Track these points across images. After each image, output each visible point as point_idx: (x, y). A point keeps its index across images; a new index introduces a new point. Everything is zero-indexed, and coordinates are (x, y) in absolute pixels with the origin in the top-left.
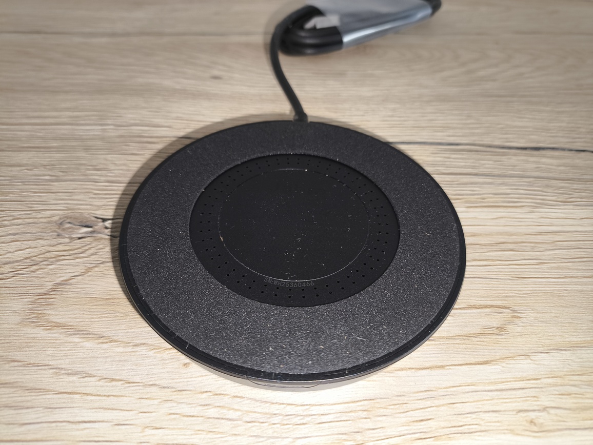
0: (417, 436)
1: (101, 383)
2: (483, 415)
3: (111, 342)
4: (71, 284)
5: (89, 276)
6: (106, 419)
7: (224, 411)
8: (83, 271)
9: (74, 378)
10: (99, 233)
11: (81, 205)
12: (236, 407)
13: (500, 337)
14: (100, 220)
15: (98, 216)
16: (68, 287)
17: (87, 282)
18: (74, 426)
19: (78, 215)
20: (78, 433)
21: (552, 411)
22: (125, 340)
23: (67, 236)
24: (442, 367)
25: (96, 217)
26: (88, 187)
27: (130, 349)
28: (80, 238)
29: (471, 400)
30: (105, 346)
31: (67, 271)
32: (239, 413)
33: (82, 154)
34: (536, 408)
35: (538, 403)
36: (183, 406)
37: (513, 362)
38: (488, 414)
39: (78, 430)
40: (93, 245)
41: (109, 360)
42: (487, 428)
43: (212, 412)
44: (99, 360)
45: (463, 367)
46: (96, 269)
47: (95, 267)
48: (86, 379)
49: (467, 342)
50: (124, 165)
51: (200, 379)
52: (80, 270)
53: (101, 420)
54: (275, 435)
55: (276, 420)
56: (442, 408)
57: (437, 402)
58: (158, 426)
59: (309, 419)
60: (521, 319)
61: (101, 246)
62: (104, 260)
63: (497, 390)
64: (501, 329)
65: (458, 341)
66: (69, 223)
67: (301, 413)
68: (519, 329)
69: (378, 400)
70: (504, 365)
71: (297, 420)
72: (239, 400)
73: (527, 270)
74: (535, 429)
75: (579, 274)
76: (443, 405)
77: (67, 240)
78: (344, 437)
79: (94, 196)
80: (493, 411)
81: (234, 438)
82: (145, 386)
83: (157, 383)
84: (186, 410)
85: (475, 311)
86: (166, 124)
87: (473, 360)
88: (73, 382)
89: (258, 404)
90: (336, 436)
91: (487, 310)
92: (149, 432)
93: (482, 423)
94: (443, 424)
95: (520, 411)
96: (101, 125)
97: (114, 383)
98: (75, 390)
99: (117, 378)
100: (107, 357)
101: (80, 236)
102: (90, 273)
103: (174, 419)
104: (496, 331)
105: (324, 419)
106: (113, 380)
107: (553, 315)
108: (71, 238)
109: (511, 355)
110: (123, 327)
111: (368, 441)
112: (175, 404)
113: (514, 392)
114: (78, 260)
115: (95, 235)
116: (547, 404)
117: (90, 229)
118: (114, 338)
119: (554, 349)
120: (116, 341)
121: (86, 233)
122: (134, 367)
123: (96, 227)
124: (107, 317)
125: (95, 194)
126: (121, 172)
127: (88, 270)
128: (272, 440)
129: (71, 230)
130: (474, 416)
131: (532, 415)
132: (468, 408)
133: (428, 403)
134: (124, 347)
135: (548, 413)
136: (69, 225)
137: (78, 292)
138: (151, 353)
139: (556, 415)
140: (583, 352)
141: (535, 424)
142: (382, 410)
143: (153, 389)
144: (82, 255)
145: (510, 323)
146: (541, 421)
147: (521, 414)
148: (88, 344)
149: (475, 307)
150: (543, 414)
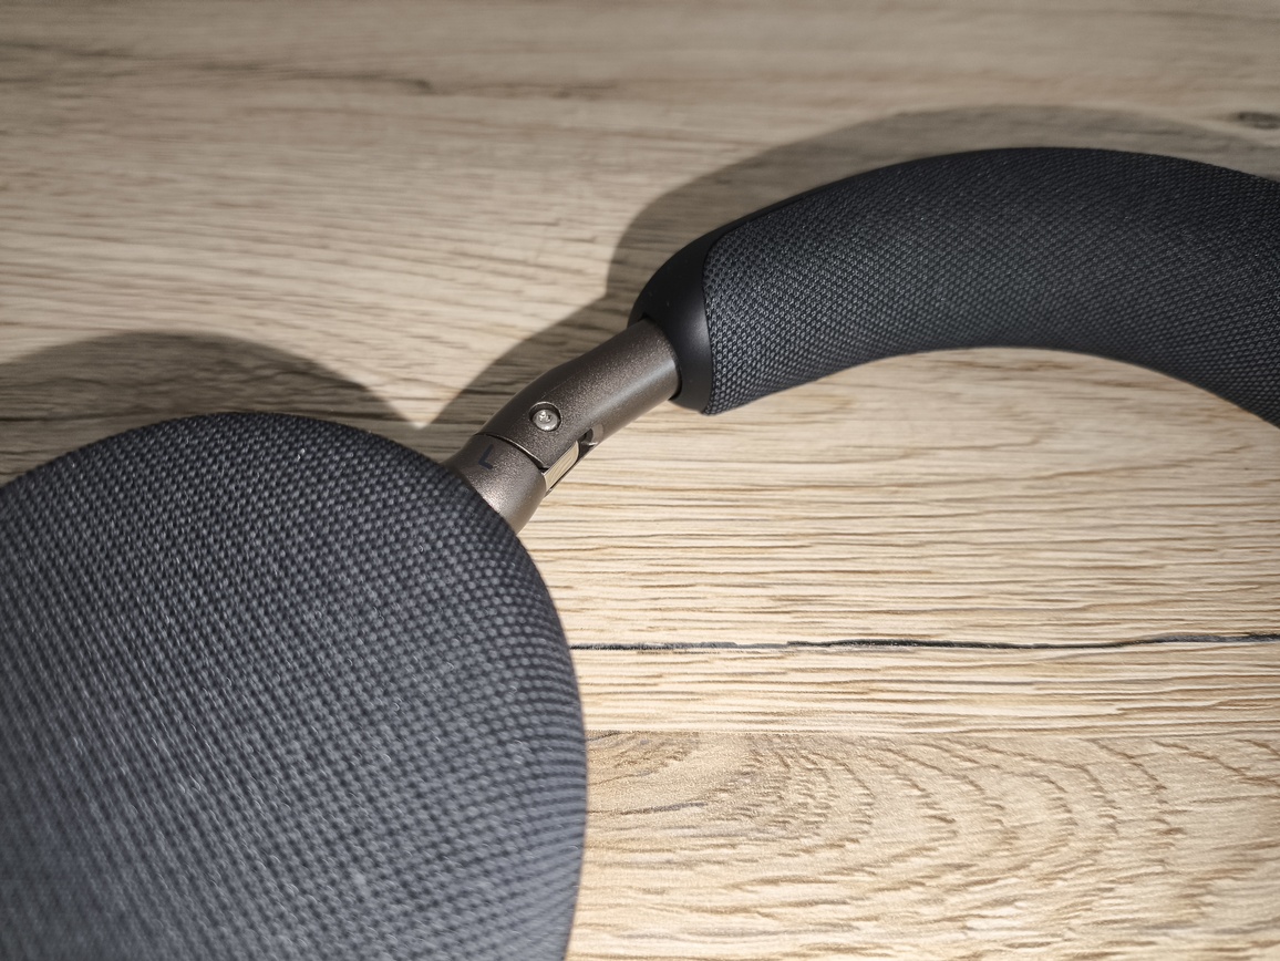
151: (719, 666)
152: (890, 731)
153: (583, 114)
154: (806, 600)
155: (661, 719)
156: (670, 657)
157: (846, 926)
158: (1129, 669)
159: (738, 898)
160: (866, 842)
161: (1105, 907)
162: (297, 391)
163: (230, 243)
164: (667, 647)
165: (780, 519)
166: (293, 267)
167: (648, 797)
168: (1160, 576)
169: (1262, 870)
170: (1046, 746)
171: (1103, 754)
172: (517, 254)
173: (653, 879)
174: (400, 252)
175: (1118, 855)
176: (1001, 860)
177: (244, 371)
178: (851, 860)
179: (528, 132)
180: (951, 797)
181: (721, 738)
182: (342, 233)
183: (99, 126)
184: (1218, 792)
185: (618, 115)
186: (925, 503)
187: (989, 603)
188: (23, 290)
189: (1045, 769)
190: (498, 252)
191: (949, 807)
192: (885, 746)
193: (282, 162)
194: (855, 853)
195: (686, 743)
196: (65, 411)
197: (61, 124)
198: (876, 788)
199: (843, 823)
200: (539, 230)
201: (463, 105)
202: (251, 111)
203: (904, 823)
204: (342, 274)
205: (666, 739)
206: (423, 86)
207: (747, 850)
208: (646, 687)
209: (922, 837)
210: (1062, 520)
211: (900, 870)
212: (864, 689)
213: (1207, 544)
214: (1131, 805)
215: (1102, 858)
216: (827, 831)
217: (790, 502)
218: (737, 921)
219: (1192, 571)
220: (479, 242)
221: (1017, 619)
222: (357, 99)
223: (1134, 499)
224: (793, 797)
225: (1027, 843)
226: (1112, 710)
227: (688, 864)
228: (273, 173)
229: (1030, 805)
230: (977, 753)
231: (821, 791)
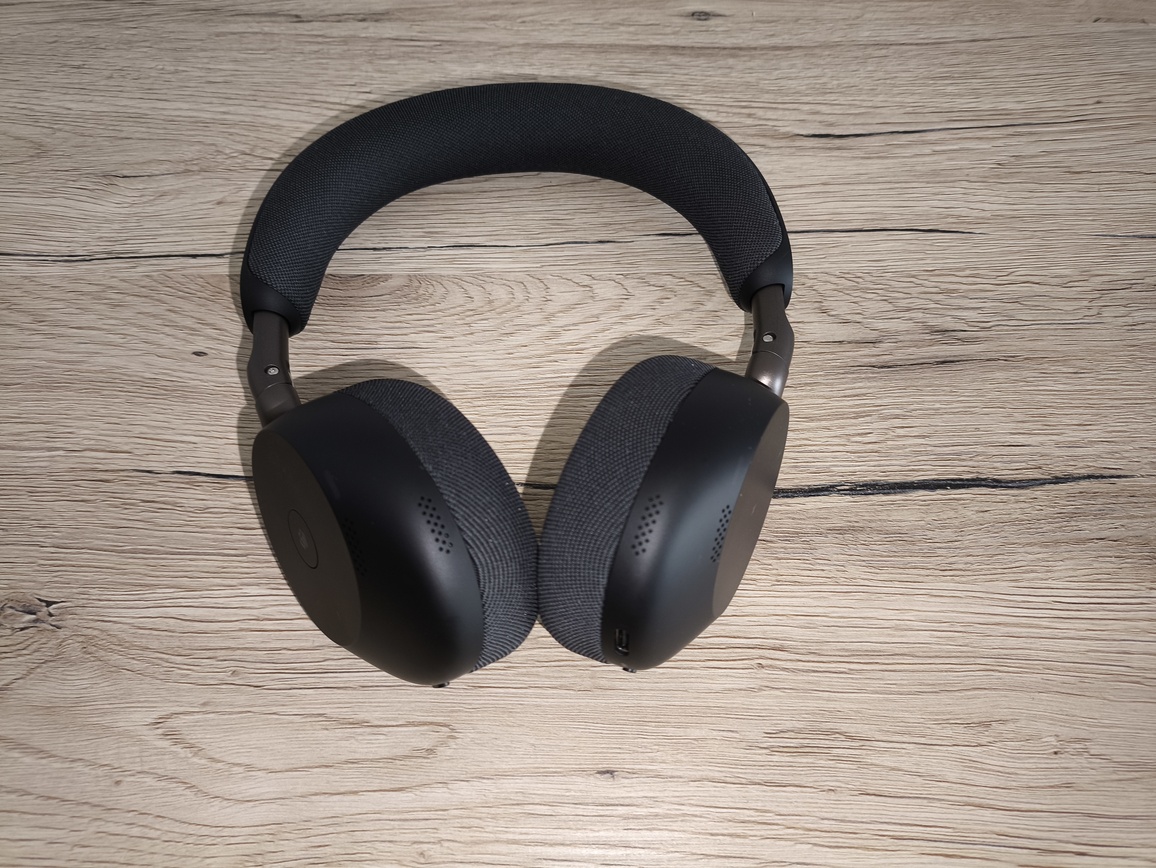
0: (311, 861)
1: (38, 801)
2: (378, 845)
3: (50, 757)
4: (12, 689)
5: (31, 679)
6: (40, 837)
7: (146, 830)
8: (25, 672)
9: (13, 796)
10: (43, 622)
11: (24, 581)
12: (157, 827)
13: (426, 761)
14: (44, 604)
15: (42, 598)
16: (9, 692)
17: (28, 687)
18: (13, 844)
19: (20, 596)
20: (16, 850)
21: (446, 844)
22: (64, 755)
23: (9, 626)
24: (355, 793)
25: (39, 599)
26: (32, 554)
27: (67, 765)
28: (22, 629)
29: (372, 828)
30: (44, 761)
31: (9, 673)
32: (159, 832)
33: (25, 500)
34: (432, 840)
35: (436, 835)
36: (111, 824)
37: (428, 790)
38: (384, 844)
39: (16, 847)
40: (36, 639)
41: (46, 776)
42: (377, 857)
43: (136, 831)
44: (38, 776)
45: (376, 793)
46: (39, 670)
47: (38, 667)
48: (25, 797)
49: (390, 765)
50: (72, 519)
51: (129, 797)
52: (20, 671)
53: (35, 838)
54: (188, 854)
55: (190, 840)
56: (343, 835)
57: (339, 829)
58: (86, 844)
59: (219, 840)
60: (457, 740)
61: (44, 640)
62: (46, 658)
63: (400, 820)
64: (430, 751)
65: (381, 765)
66: (11, 607)
67: (214, 834)
68: (449, 752)
69: (286, 825)
70: (418, 793)
71: (208, 841)
72: (160, 819)
73: (489, 677)
74: (422, 860)
75: (547, 683)
76: (344, 832)
77: (9, 632)
78: (247, 858)
79: (38, 568)
80: (390, 841)
81: (151, 856)
82: (78, 804)
83: (90, 801)
84: (112, 828)
85: (411, 729)
86: (126, 448)
87: (388, 787)
88: (11, 800)
89: (178, 824)
90: (240, 857)
91: (426, 728)
92: (77, 850)
93: (374, 852)
94: (337, 851)
95: (415, 843)
96: (50, 449)
97: (51, 801)
98: (14, 808)
99: (54, 795)
100: (44, 774)
101: (22, 626)
102: (32, 676)
103: (101, 838)
104: (424, 754)
105: (233, 840)
106: (50, 798)
107: (494, 736)
108: (13, 629)
109: (429, 782)
110: (62, 740)
111: (266, 863)
112: (103, 823)
113: (416, 823)
114: (20, 658)
115: (37, 625)
116: (444, 837)
117: (33, 617)
118: (54, 753)
119: (476, 777)
120: (54, 756)
121: (29, 622)
122: (70, 784)
123: (39, 614)
124: (47, 729)
125: (40, 565)
126: (70, 531)
127: (31, 671)
128: (184, 859)
129: (12, 618)
130: (369, 845)
131: (425, 847)
132: (367, 836)
133: (331, 830)
134: (62, 763)
135: (442, 846)
136: (10, 611)
137: (20, 699)
138: (87, 770)
139: (448, 848)
140: (505, 781)
141: (424, 857)
142: (287, 834)
143: (86, 807)
144: (24, 652)
145: (443, 744)
146: (431, 853)
147: (415, 846)
148: (28, 760)
149: (413, 724)
150: (437, 846)
151: (402, 254)
152: (457, 273)
153: (372, 30)
154: (436, 233)
155: (379, 271)
156: (385, 252)
157: (432, 326)
158: (548, 252)
159: (399, 319)
160: (443, 304)
161: (518, 321)
162: (248, 162)
163: (215, 100)
164: (384, 249)
165: (432, 205)
166: (243, 110)
167: (372, 293)
168: (570, 222)
169: (574, 311)
170: (511, 276)
171: (531, 279)
172: (337, 100)
173: (372, 314)
174: (287, 101)
175: (526, 307)
176: (486, 308)
177: (226, 154)
178: (437, 309)
179: (345, 40)
180: (474, 291)
181: (399, 276)
182: (262, 93)
183: (148, 44)
184: (568, 290)
185: (388, 30)
186: (489, 198)
187: (504, 232)
188: (130, 124)
189: (508, 283)
190: (328, 100)
191: (472, 294)
192: (455, 277)
193: (236, 61)
194: (438, 307)
195: (387, 277)
196: (157, 172)
197: (129, 44)
198: (449, 289)
199: (436, 299)
200: (347, 88)
201: (316, 28)
202: (218, 35)
203: (457, 297)
204: (263, 112)
205: (380, 276)
206: (298, 19)
207: (403, 306)
208: (376, 261)
209: (462, 303)
210: (540, 203)
211: (452, 311)
212: (452, 261)
213: (595, 210)
214: (536, 293)
215: (521, 308)
216: (431, 301)
217: (437, 199)
218: (397, 325)
219: (585, 220)
220: (321, 95)
221: (512, 237)
222: (267, 27)
223: (570, 195)
224: (421, 292)
225: (496, 304)
226: (538, 265)
227: (383, 310)
228: (231, 66)
229: (500, 293)
230: (486, 279)
231: (430, 291)
